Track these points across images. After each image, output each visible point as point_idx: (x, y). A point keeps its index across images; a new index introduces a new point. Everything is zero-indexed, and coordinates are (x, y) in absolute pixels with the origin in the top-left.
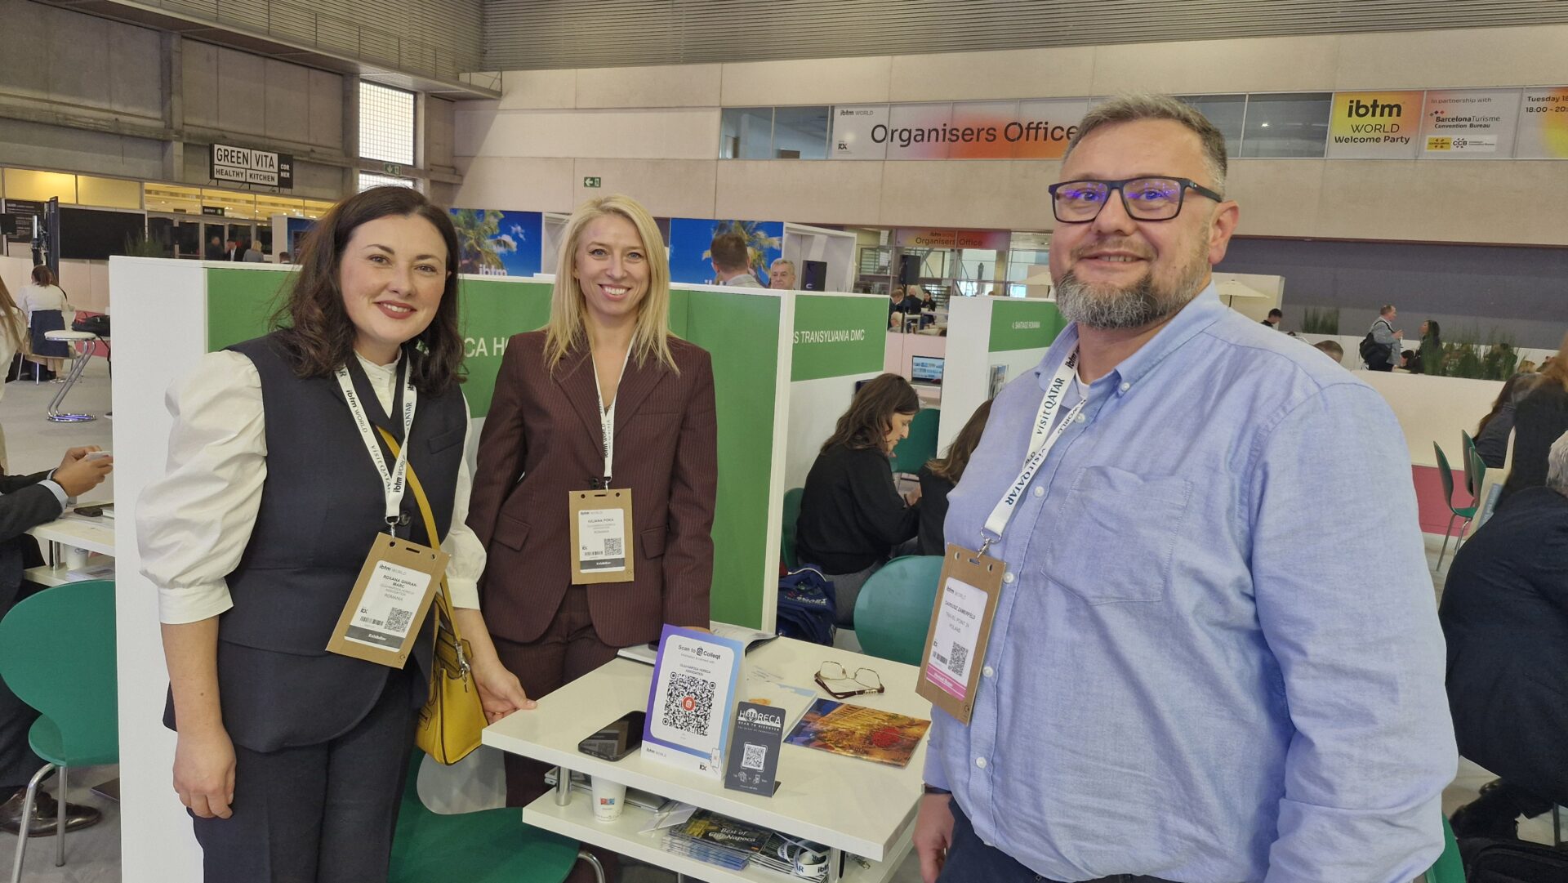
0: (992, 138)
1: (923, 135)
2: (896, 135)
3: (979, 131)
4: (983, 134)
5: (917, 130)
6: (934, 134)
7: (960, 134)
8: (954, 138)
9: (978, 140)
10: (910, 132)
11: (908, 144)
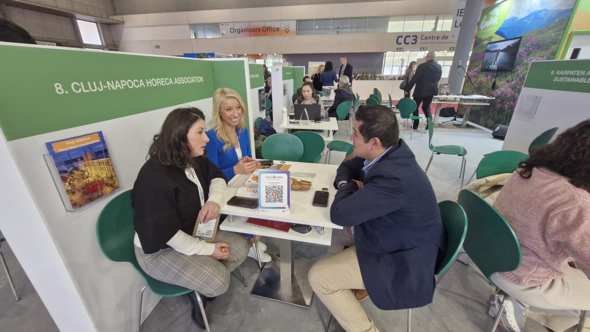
0: (259, 31)
1: (243, 30)
2: (236, 30)
3: (256, 29)
4: (257, 30)
5: (241, 29)
6: (245, 30)
7: (252, 30)
8: (250, 31)
9: (256, 31)
10: (239, 30)
11: (239, 33)
